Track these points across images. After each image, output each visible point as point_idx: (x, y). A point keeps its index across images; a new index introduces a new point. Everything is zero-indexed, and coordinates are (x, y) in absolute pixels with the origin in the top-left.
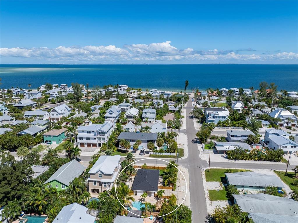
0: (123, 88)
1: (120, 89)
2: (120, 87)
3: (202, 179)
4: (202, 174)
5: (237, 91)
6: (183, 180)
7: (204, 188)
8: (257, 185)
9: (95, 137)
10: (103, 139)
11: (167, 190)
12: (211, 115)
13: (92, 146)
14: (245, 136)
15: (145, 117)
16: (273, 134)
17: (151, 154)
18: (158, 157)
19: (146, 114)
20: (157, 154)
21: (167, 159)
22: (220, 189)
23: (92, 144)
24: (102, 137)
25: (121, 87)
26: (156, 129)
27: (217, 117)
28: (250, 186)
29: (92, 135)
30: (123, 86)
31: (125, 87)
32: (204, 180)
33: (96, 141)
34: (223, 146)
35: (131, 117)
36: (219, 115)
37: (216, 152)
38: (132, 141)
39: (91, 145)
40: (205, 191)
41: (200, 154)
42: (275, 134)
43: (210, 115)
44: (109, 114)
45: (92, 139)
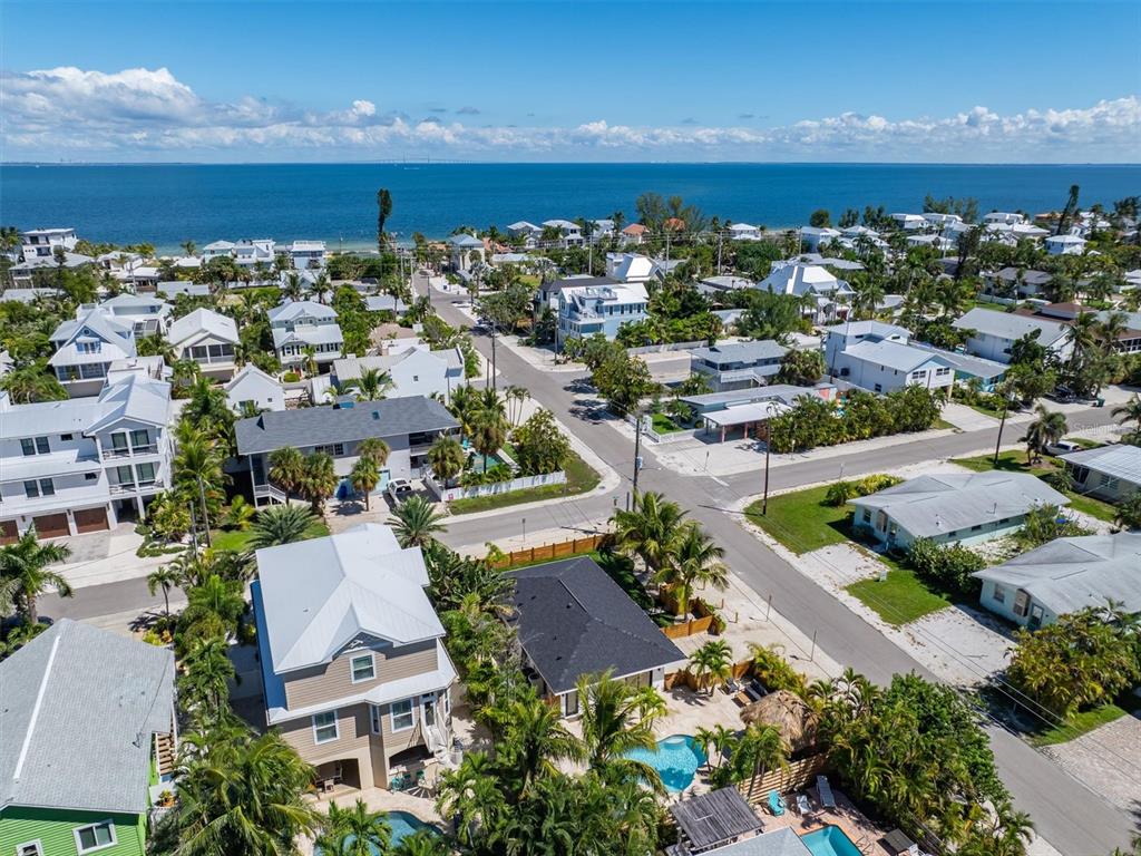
0: (53, 243)
1: (39, 250)
2: (34, 239)
4: (749, 530)
5: (574, 231)
7: (817, 582)
8: (999, 517)
9: (90, 466)
10: (147, 471)
11: (688, 638)
12: (587, 302)
13: (72, 525)
14: (767, 362)
15: (292, 347)
16: (859, 340)
17: (451, 497)
18: (495, 502)
19: (291, 329)
20: (483, 492)
21: (545, 507)
23: (71, 518)
24: (133, 460)
25: (42, 241)
26: (416, 378)
27: (611, 309)
28: (974, 528)
29: (62, 461)
30: (52, 234)
31: (63, 236)
32: (784, 551)
33: (101, 494)
34: (725, 408)
35: (215, 351)
36: (621, 301)
37: (710, 437)
38: (339, 450)
39: (67, 527)
40: (832, 593)
41: (656, 457)
42: (861, 336)
43: (582, 303)
44: (79, 349)
45: (70, 481)
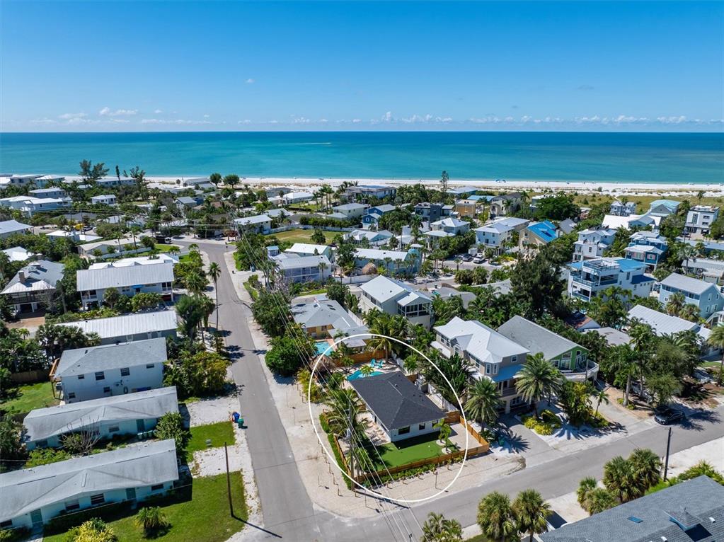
3: (255, 477)
4: (257, 499)
6: (314, 454)
7: (247, 449)
22: (203, 453)
32: (248, 477)
40: (245, 441)
